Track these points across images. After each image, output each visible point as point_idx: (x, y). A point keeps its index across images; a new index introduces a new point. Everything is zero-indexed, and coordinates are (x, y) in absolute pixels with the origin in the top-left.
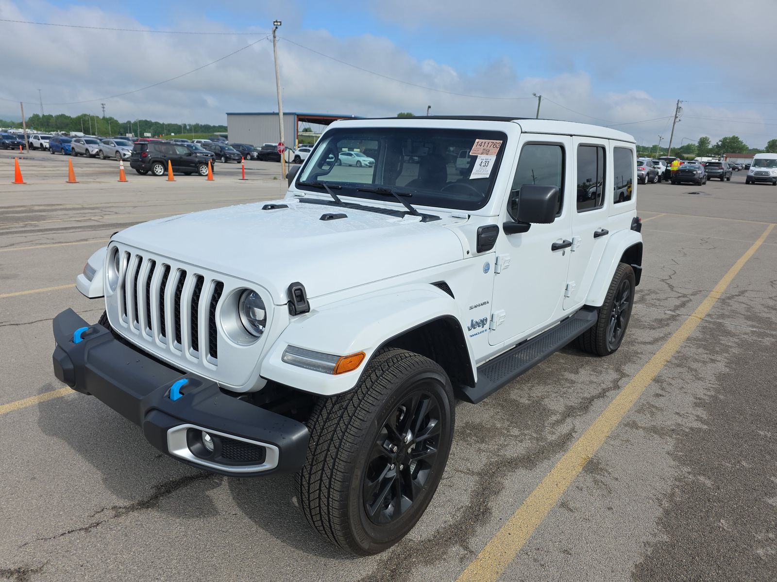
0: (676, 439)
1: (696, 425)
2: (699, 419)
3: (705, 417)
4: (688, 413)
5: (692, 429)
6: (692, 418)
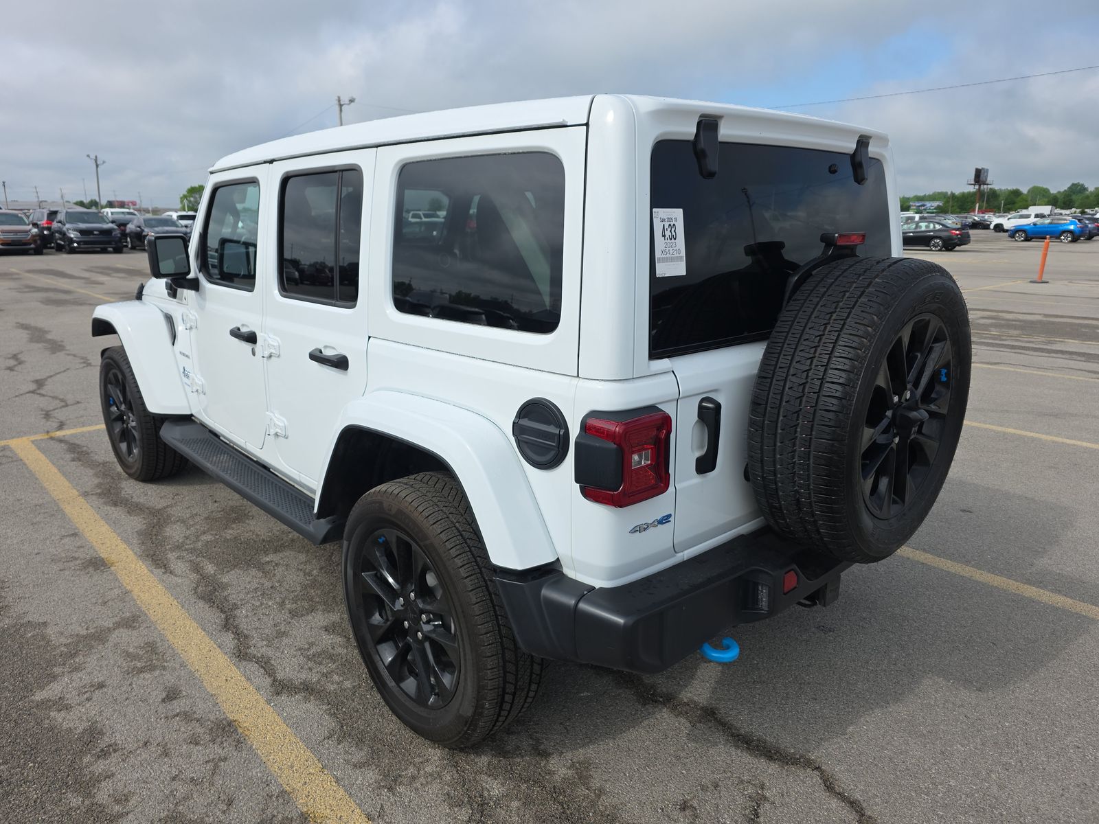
0: (55, 648)
1: (52, 691)
2: (61, 704)
3: (58, 717)
4: (88, 700)
5: (54, 677)
6: (72, 698)
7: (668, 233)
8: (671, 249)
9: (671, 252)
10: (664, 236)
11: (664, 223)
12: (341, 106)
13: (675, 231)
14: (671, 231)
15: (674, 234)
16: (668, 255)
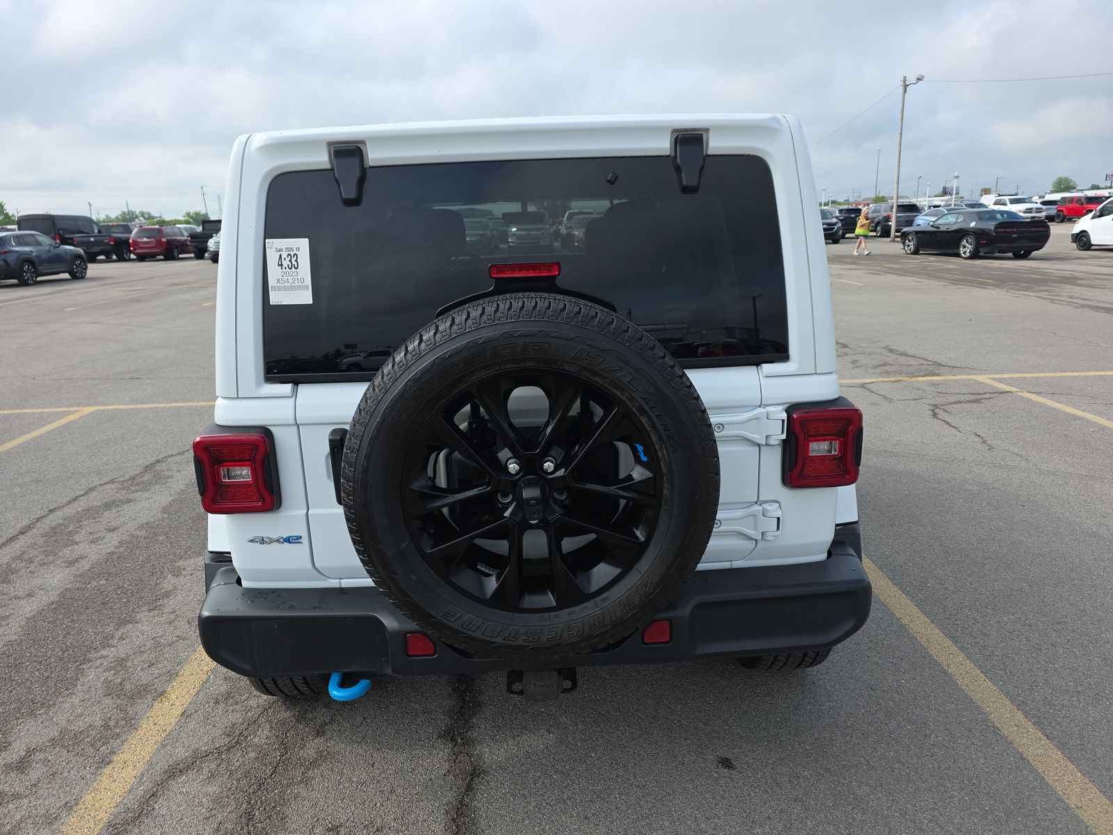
7: (286, 263)
8: (290, 278)
9: (290, 281)
10: (282, 265)
11: (280, 253)
12: (906, 86)
13: (296, 261)
14: (290, 261)
15: (294, 263)
16: (286, 284)
